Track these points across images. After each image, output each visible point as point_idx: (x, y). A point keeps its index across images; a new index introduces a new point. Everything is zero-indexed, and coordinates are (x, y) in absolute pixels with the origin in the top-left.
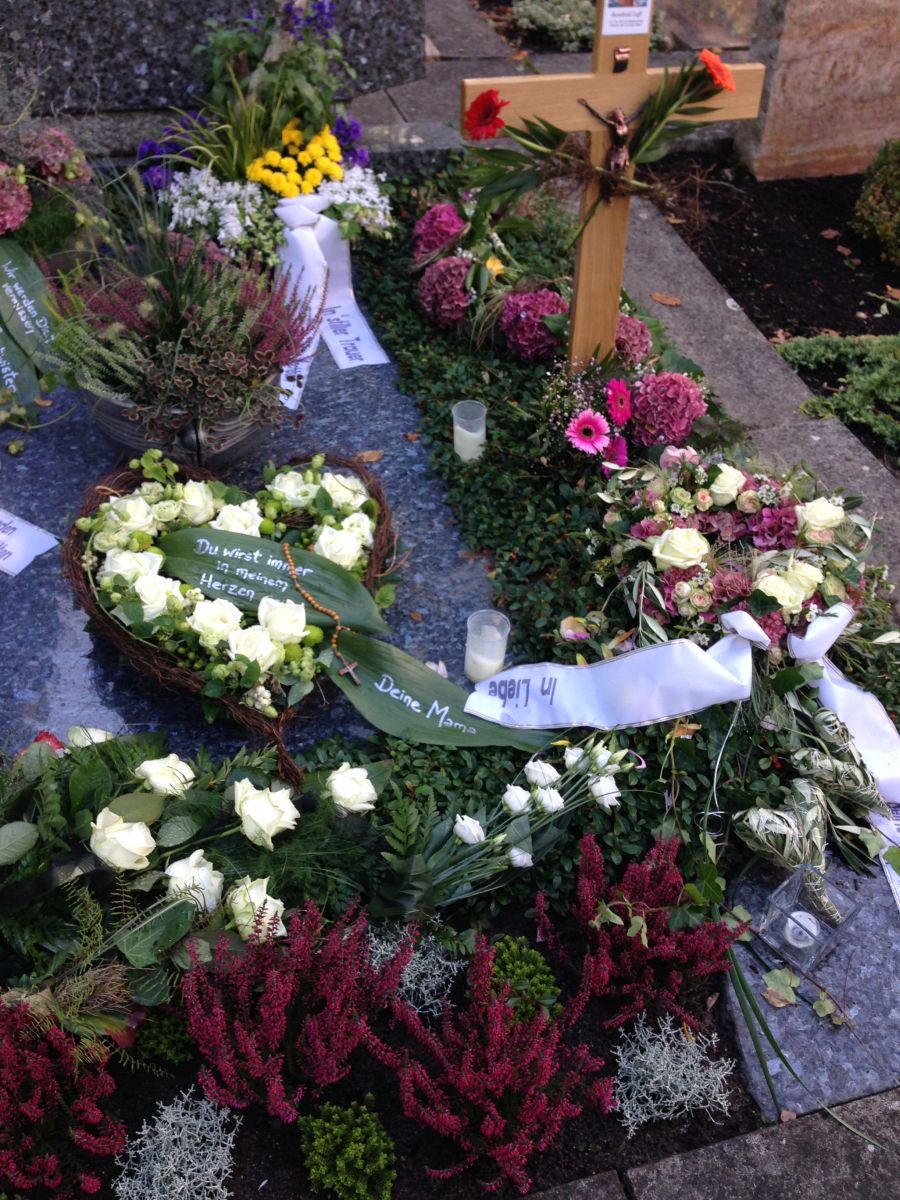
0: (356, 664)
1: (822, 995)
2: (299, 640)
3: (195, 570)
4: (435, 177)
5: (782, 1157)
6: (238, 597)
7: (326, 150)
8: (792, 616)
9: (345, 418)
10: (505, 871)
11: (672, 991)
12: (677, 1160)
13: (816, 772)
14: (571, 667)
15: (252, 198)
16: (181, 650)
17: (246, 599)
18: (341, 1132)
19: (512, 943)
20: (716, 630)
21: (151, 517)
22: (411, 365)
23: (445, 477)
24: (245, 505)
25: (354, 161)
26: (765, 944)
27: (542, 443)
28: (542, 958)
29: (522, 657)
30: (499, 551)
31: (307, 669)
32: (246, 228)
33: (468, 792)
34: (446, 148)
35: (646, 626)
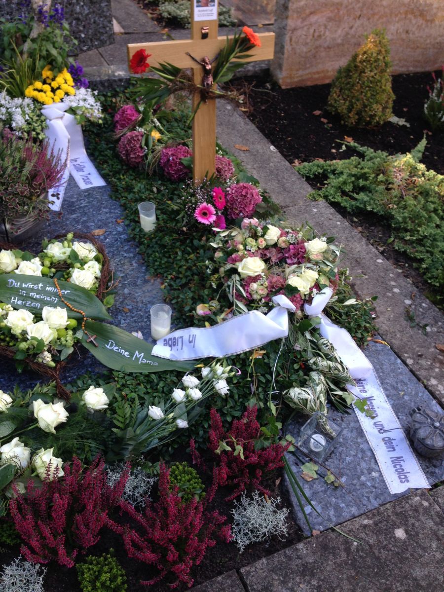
0: (95, 336)
1: (329, 473)
2: (65, 327)
3: (8, 295)
4: (124, 92)
5: (314, 553)
6: (32, 307)
7: (65, 80)
8: (305, 295)
9: (85, 214)
10: (175, 431)
11: (257, 479)
12: (264, 560)
13: (321, 368)
14: (202, 329)
15: (28, 105)
16: (2, 337)
17: (36, 308)
18: (97, 569)
19: (180, 466)
20: (270, 305)
22: (117, 186)
23: (137, 240)
24: (33, 260)
25: (81, 85)
26: (301, 452)
27: (183, 220)
28: (195, 471)
29: (179, 326)
30: (165, 275)
31: (69, 341)
32: (26, 121)
33: (155, 394)
34: (128, 77)
35: (237, 306)
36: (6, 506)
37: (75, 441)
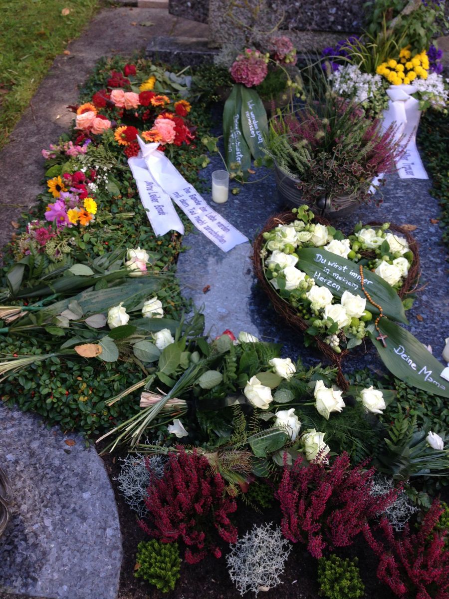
0: (386, 336)
2: (359, 317)
3: (312, 269)
6: (332, 287)
7: (421, 62)
9: (398, 205)
15: (376, 83)
16: (300, 308)
17: (335, 289)
18: (340, 572)
19: (447, 507)
21: (296, 238)
22: (441, 183)
24: (343, 241)
25: (434, 70)
31: (361, 333)
32: (369, 98)
33: (436, 420)
36: (271, 469)
37: (344, 435)
